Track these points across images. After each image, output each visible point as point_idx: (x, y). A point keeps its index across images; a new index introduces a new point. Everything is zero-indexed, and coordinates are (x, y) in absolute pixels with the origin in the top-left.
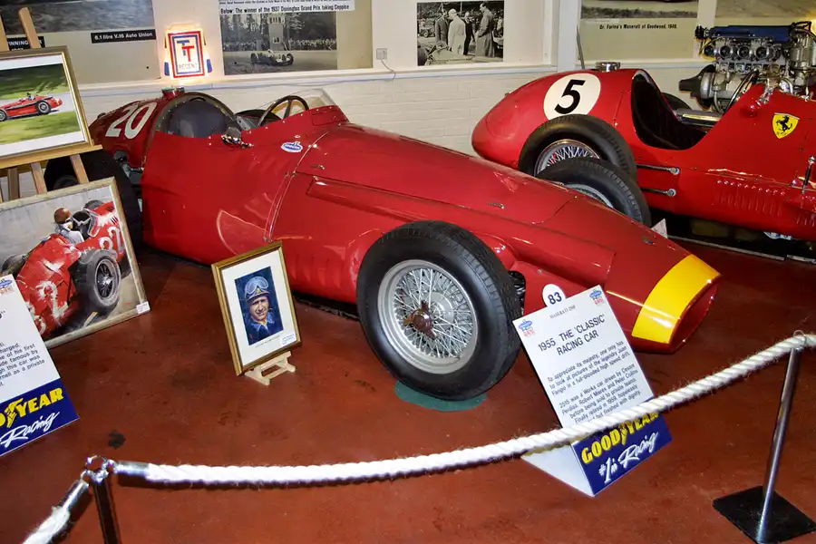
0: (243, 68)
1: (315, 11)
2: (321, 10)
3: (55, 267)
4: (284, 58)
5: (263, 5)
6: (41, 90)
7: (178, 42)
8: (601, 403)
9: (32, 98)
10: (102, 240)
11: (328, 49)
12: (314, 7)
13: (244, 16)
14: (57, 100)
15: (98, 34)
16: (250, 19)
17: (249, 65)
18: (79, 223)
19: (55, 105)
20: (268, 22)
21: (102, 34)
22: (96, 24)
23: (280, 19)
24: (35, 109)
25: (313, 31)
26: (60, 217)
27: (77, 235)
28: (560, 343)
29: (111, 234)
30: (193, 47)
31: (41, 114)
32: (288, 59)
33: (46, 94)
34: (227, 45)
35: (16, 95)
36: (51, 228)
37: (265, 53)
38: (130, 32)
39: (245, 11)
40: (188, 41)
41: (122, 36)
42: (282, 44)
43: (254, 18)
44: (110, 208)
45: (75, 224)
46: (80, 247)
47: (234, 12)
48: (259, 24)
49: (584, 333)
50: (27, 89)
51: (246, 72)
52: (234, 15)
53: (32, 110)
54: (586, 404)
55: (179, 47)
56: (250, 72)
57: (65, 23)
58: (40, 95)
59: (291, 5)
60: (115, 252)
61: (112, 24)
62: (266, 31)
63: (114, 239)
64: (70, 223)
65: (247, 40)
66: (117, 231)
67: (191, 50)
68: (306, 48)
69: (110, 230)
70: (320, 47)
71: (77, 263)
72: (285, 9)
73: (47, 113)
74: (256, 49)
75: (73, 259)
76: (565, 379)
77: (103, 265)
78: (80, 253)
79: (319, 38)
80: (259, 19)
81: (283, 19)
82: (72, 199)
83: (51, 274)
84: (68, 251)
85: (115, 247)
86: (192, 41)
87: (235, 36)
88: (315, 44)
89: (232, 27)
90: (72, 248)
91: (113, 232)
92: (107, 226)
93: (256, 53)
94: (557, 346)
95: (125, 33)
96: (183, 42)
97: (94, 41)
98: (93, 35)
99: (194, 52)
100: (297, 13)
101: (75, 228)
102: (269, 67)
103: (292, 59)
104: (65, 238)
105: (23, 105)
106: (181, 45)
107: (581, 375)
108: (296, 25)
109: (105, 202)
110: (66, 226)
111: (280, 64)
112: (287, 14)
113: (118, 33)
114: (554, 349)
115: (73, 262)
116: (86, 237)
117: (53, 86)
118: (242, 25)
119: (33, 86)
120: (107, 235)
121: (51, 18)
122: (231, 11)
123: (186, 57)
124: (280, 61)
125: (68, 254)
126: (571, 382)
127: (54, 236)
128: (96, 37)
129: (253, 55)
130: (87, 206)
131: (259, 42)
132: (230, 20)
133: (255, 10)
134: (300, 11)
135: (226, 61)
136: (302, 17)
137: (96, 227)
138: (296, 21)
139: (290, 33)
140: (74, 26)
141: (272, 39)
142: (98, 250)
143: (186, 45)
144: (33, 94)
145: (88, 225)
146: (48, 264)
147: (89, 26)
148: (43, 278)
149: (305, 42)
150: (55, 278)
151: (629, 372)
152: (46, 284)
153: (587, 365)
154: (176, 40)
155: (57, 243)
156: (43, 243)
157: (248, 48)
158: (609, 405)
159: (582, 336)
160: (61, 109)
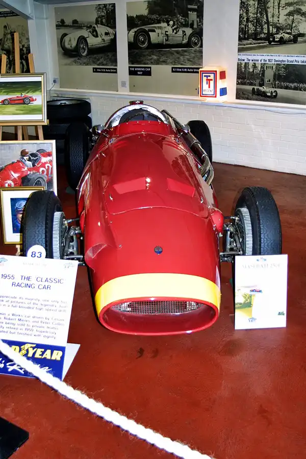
0: (246, 96)
1: (296, 63)
2: (300, 63)
3: (16, 175)
4: (272, 93)
5: (263, 58)
6: (28, 93)
7: (205, 76)
8: (20, 327)
9: (23, 96)
10: (41, 169)
11: (301, 90)
12: (296, 61)
13: (251, 63)
14: (34, 98)
15: (175, 68)
16: (255, 66)
17: (250, 95)
18: (32, 158)
19: (33, 100)
20: (265, 69)
21: (177, 68)
22: (175, 62)
23: (272, 67)
24: (23, 101)
25: (293, 77)
26: (23, 153)
27: (30, 164)
28: (18, 280)
29: (47, 167)
30: (212, 80)
31: (24, 104)
32: (274, 94)
33: (29, 95)
34: (239, 81)
35: (16, 93)
36: (18, 157)
37: (261, 88)
38: (190, 68)
39: (252, 61)
40: (210, 76)
41: (186, 70)
42: (272, 84)
43: (257, 65)
44: (50, 154)
45: (30, 158)
46: (29, 169)
47: (246, 61)
48: (259, 69)
49: (40, 283)
50: (21, 91)
51: (248, 99)
52: (246, 63)
53: (22, 101)
54: (8, 321)
55: (205, 79)
56: (250, 99)
57: (161, 60)
58: (27, 95)
59: (281, 58)
60: (46, 176)
61: (182, 62)
62: (263, 74)
63: (48, 170)
64: (28, 157)
65: (251, 79)
66: (50, 167)
67: (211, 81)
68: (287, 88)
69: (46, 165)
70: (296, 89)
71: (26, 176)
72: (276, 61)
73: (28, 104)
74: (255, 85)
75: (25, 174)
76: (5, 301)
77: (39, 181)
78: (29, 172)
79: (296, 82)
80: (260, 67)
81: (274, 67)
82: (31, 146)
83: (13, 178)
84: (23, 170)
85: (47, 174)
86: (212, 76)
87: (244, 76)
88: (293, 86)
89: (243, 70)
90: (26, 169)
91: (48, 167)
92: (45, 163)
93: (256, 87)
94: (13, 281)
95: (187, 68)
96: (207, 76)
97: (173, 71)
98: (173, 68)
99: (212, 83)
100: (284, 64)
101: (30, 160)
102: (262, 98)
103: (277, 94)
104: (24, 163)
105: (18, 98)
106: (206, 78)
107: (18, 305)
108: (282, 72)
109: (48, 151)
110: (25, 158)
111: (268, 97)
112: (277, 64)
113: (184, 68)
114: (11, 281)
115: (24, 175)
116: (34, 165)
117: (34, 91)
118: (249, 69)
119: (25, 90)
120: (45, 167)
121: (155, 57)
122: (244, 60)
123: (208, 85)
124: (269, 94)
125: (23, 171)
126: (7, 304)
127: (18, 161)
128: (174, 69)
129: (254, 89)
130: (38, 151)
131: (258, 81)
132: (243, 65)
133: (258, 60)
134: (286, 63)
135: (238, 90)
136: (287, 67)
137: (40, 162)
138: (283, 70)
139: (277, 77)
140: (165, 62)
141: (266, 80)
142: (38, 173)
143: (209, 78)
144: (24, 94)
145: (35, 160)
146: (13, 173)
147: (172, 63)
148: (9, 179)
149: (286, 84)
150: (14, 180)
151: (57, 322)
152: (9, 182)
153: (27, 301)
154: (204, 75)
155: (20, 165)
156: (13, 163)
157: (251, 84)
158: (24, 331)
159: (37, 284)
160: (35, 103)
